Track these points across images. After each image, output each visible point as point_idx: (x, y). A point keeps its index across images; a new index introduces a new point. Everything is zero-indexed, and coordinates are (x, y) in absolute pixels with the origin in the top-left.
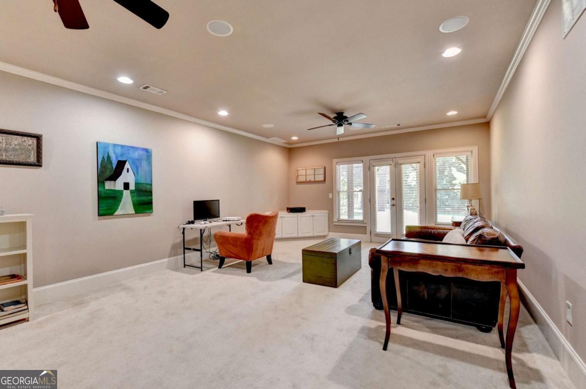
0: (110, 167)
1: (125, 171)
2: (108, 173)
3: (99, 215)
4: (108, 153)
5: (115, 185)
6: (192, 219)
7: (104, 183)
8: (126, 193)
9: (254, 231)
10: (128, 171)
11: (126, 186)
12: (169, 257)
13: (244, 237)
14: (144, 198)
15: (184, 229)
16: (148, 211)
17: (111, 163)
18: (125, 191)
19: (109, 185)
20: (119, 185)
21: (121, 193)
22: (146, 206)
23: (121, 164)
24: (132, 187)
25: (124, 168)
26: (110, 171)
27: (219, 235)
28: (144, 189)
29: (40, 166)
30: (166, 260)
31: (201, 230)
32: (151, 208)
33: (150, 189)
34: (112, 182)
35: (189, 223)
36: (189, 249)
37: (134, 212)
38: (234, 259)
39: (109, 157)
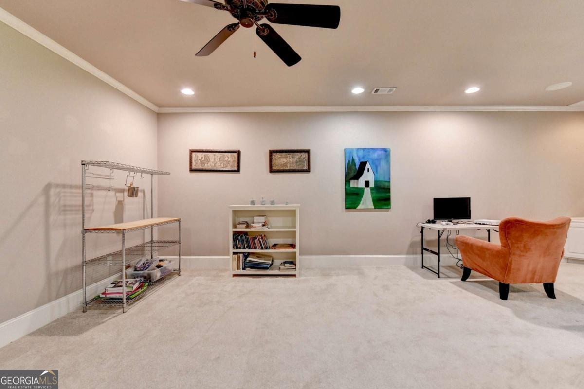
0: (354, 168)
1: (366, 170)
2: (352, 174)
3: (346, 208)
4: (353, 157)
5: (357, 184)
6: (432, 218)
7: (349, 182)
8: (367, 191)
9: (512, 243)
10: (368, 171)
11: (367, 184)
12: (408, 254)
13: (496, 249)
14: (383, 195)
15: (423, 228)
16: (386, 207)
17: (355, 165)
18: (366, 189)
19: (353, 184)
20: (361, 183)
21: (362, 189)
22: (383, 202)
23: (363, 165)
24: (372, 185)
25: (365, 169)
26: (355, 172)
27: (461, 240)
28: (382, 186)
29: (309, 171)
30: (405, 256)
31: (439, 231)
32: (389, 204)
33: (388, 186)
34: (356, 181)
35: (429, 222)
36: (427, 250)
37: (373, 208)
38: (483, 275)
39: (353, 160)
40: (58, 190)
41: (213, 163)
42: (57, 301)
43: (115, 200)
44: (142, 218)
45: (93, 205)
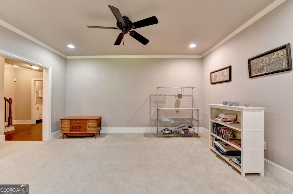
40: (153, 96)
41: (219, 78)
42: (153, 128)
43: (175, 99)
44: (192, 107)
45: (165, 101)
